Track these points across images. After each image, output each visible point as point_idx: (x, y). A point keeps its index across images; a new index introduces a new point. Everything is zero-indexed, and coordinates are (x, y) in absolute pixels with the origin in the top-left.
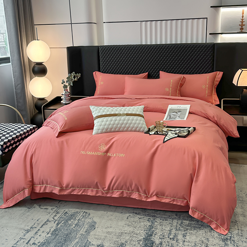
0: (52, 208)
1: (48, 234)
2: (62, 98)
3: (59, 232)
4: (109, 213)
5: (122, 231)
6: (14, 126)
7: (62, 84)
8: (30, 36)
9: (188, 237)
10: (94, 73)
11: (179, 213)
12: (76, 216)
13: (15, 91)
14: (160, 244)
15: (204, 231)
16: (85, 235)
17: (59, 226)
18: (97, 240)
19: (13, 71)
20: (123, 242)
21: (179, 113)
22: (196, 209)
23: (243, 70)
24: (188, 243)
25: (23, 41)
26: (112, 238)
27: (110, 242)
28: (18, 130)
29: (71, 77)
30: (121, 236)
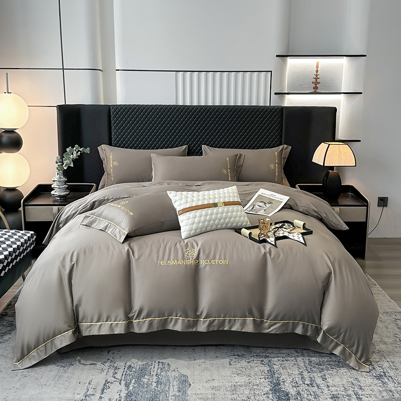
0: (102, 361)
2: (52, 186)
3: (136, 397)
5: (233, 384)
12: (149, 369)
14: (297, 394)
16: (181, 395)
17: (131, 388)
20: (245, 398)
21: (268, 205)
30: (235, 390)
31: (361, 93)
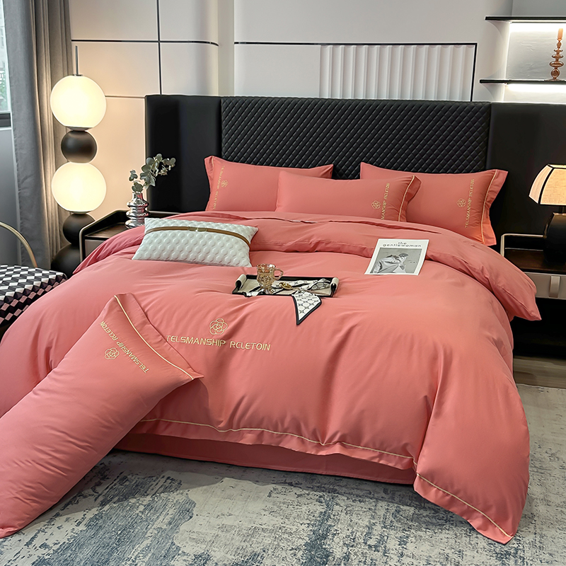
1: (78, 525)
2: (127, 214)
3: (104, 522)
5: (255, 525)
6: (12, 272)
7: (131, 180)
8: (61, 65)
9: (410, 547)
10: (207, 160)
11: (391, 488)
13: (17, 192)
14: (344, 557)
15: (451, 532)
16: (167, 530)
17: (105, 509)
18: (194, 544)
19: (16, 145)
20: (258, 550)
21: (402, 259)
23: (554, 168)
24: (411, 560)
25: (42, 75)
26: (232, 539)
27: (227, 550)
28: (20, 281)
29: (151, 167)
30: (252, 535)
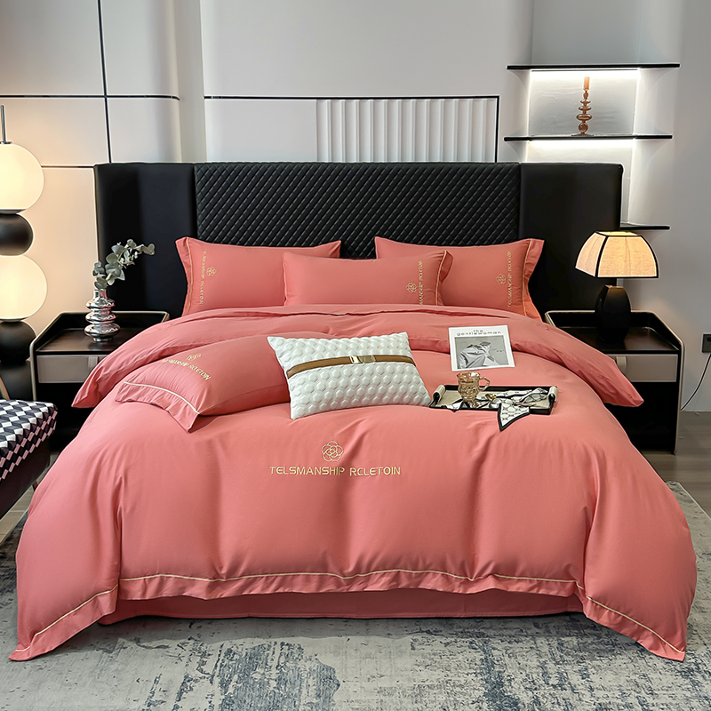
0: (178, 642)
2: (88, 317)
3: (239, 706)
4: (356, 640)
5: (417, 683)
7: (95, 274)
9: (595, 678)
10: (179, 243)
11: (540, 621)
12: (263, 657)
14: (534, 702)
15: (624, 657)
16: (321, 704)
17: (231, 690)
21: (486, 349)
22: (601, 600)
23: (607, 237)
24: (604, 692)
28: (12, 419)
29: (119, 256)
30: (421, 695)
31: (670, 137)
